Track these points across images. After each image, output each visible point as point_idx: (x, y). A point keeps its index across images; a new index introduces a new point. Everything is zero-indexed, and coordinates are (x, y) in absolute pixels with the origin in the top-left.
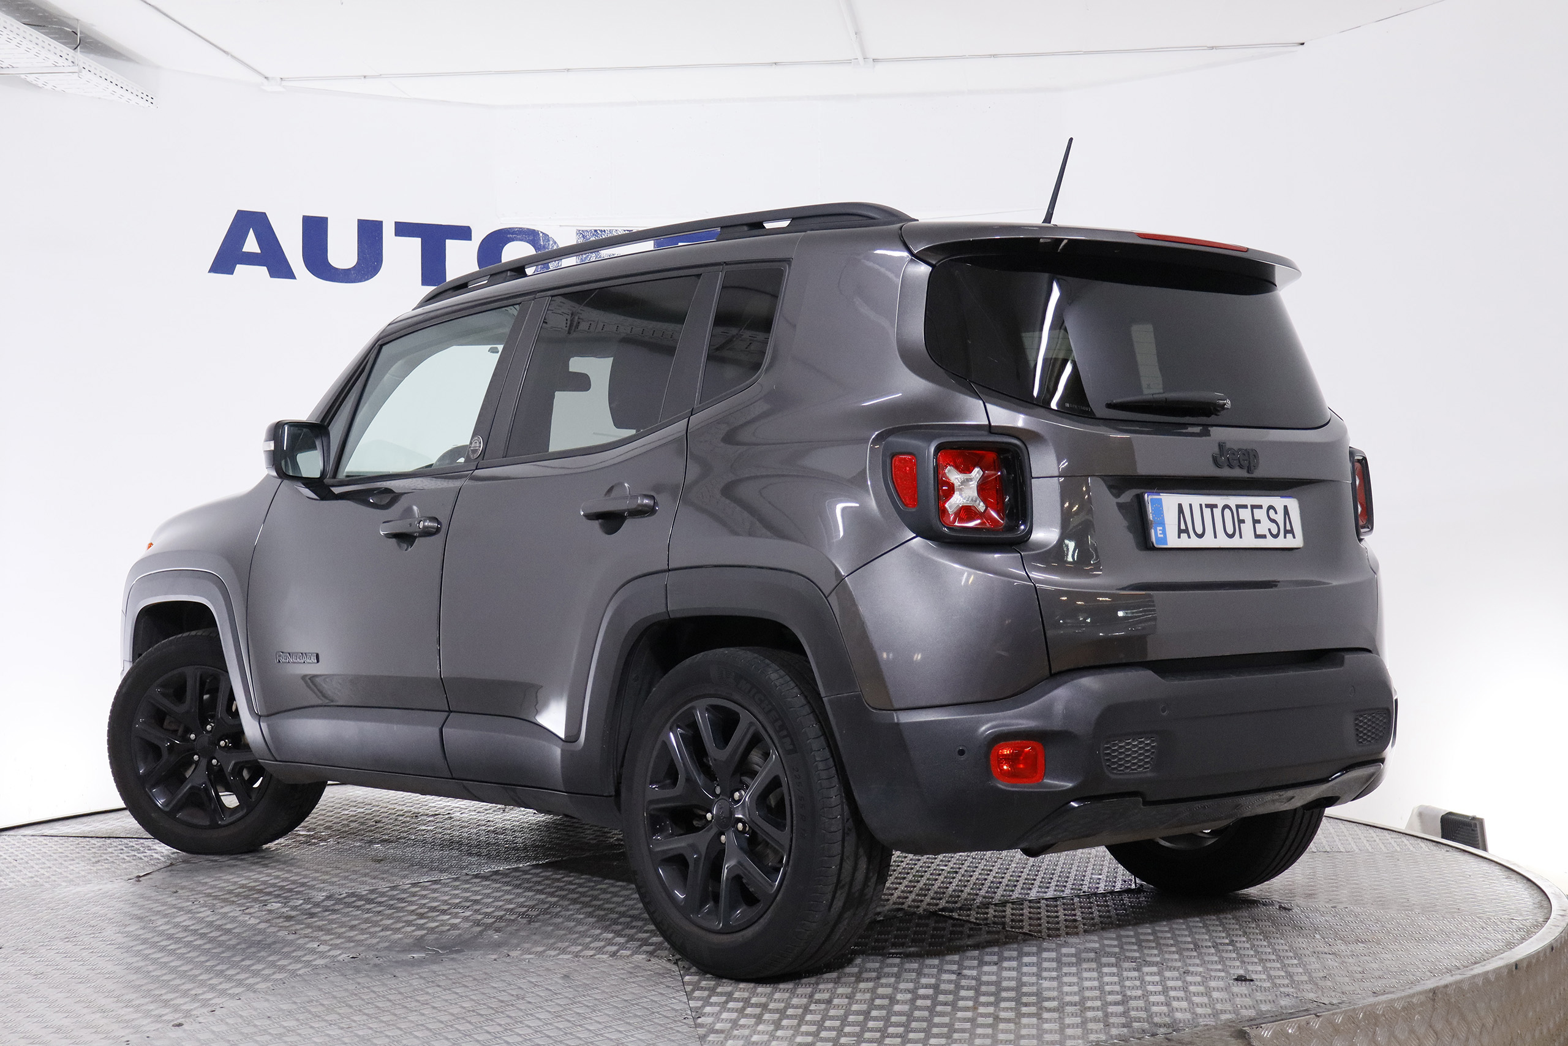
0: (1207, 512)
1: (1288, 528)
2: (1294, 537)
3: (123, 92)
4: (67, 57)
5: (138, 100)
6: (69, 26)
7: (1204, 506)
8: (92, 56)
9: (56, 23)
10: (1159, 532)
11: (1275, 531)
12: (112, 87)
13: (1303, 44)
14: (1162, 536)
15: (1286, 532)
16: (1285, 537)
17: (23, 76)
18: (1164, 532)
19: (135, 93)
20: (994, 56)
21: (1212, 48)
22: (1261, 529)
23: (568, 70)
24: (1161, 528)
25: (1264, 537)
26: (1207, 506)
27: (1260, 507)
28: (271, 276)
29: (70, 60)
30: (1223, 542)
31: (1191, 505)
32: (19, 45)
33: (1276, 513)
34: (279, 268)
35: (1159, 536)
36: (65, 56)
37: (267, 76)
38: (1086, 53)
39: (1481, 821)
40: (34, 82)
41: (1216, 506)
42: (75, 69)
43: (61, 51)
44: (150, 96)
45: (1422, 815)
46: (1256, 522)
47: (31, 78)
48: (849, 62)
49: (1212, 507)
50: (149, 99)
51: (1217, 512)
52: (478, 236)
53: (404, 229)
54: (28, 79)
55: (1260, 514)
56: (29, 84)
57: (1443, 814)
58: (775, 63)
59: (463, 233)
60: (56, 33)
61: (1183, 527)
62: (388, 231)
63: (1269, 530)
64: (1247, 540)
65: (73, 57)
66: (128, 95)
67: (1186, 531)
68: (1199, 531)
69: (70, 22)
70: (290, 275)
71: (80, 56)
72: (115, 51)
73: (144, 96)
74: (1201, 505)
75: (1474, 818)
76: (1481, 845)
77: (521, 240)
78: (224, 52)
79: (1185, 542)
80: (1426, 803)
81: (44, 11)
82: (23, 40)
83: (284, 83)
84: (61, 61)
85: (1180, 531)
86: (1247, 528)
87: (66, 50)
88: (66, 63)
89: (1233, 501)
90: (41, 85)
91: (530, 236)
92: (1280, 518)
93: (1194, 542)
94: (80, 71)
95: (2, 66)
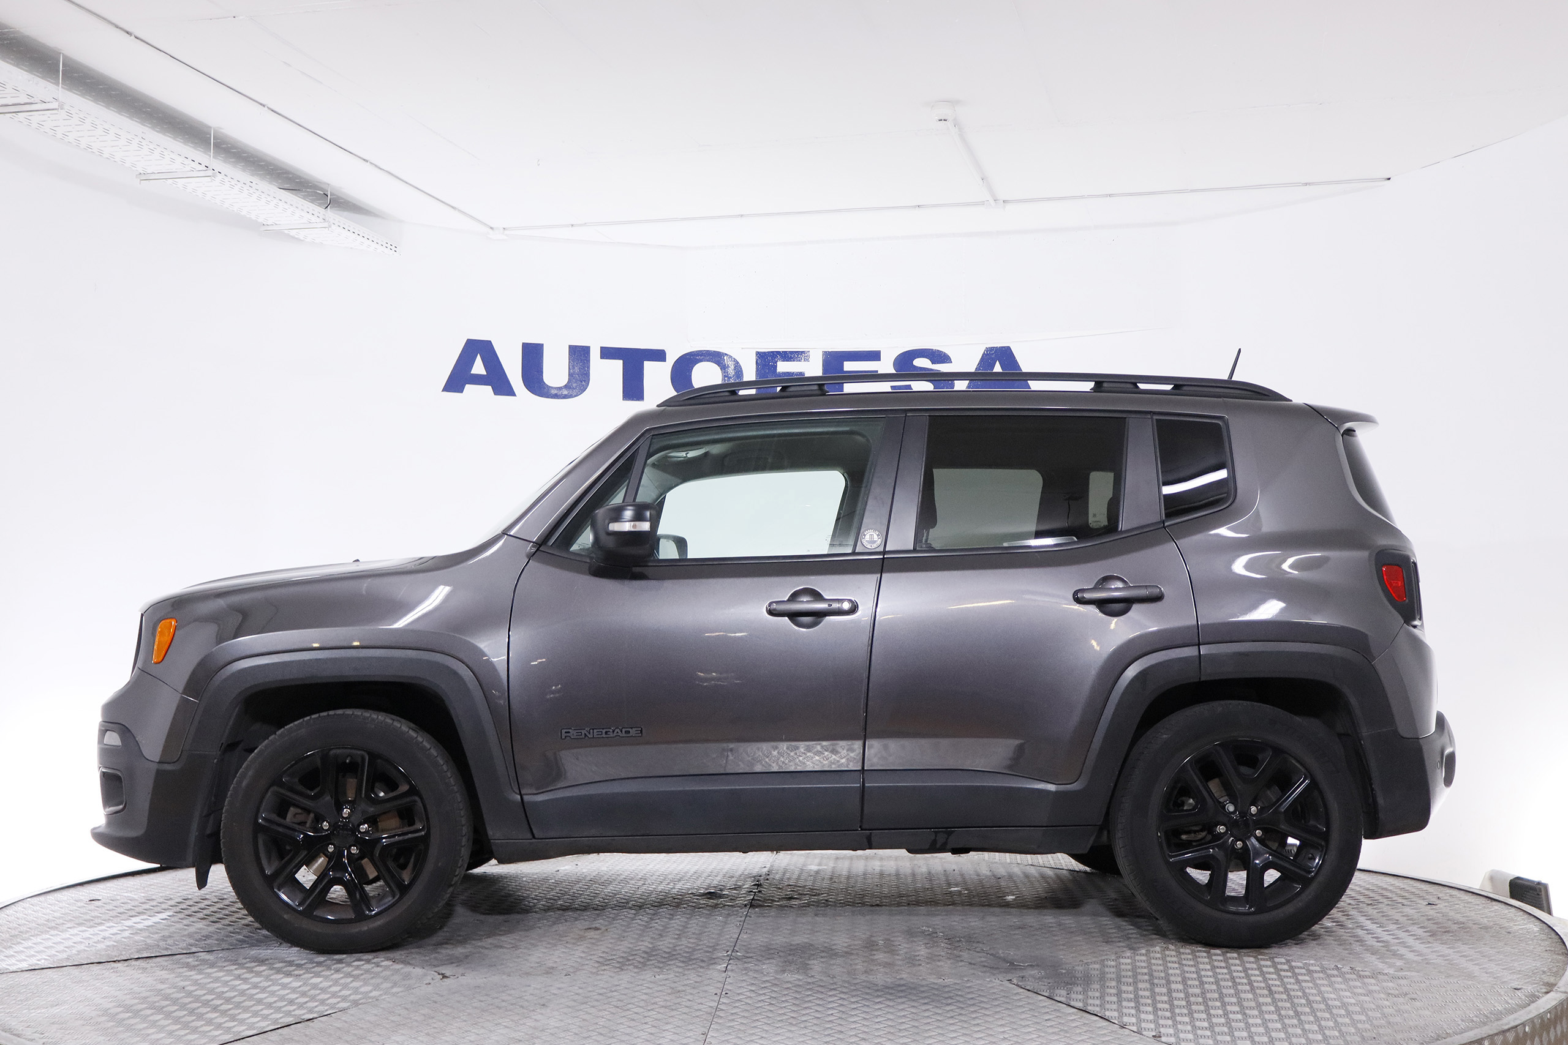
3: (369, 242)
4: (319, 215)
5: (383, 248)
6: (320, 189)
8: (346, 213)
9: (310, 187)
12: (360, 238)
13: (1389, 179)
17: (286, 232)
19: (380, 243)
20: (1110, 195)
21: (1306, 184)
23: (741, 216)
28: (495, 394)
32: (277, 206)
34: (502, 387)
36: (316, 214)
37: (492, 226)
38: (1192, 191)
39: (1546, 887)
40: (296, 236)
42: (326, 225)
45: (1493, 879)
47: (293, 233)
48: (982, 203)
50: (393, 247)
52: (671, 358)
53: (608, 353)
54: (291, 234)
56: (293, 237)
57: (1512, 878)
58: (918, 206)
59: (659, 355)
60: (312, 196)
62: (595, 355)
65: (324, 215)
66: (374, 245)
69: (323, 186)
70: (511, 393)
71: (331, 214)
72: (363, 209)
73: (389, 246)
75: (1539, 883)
76: (1545, 908)
77: (708, 361)
78: (453, 207)
80: (1497, 868)
81: (300, 177)
82: (279, 202)
83: (506, 232)
84: (314, 219)
87: (319, 210)
88: (318, 220)
90: (303, 239)
91: (716, 357)
94: (330, 226)
95: (265, 223)
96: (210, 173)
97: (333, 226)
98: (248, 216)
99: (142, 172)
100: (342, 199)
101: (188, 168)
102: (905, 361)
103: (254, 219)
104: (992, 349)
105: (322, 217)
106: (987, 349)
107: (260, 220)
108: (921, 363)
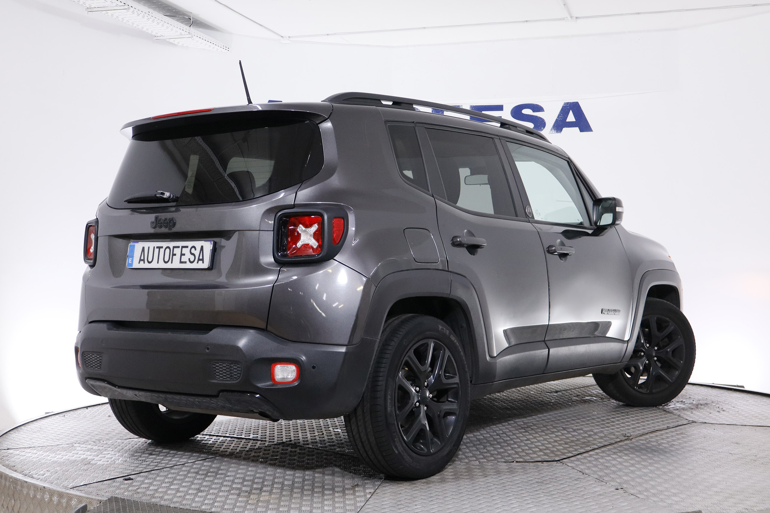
0: (157, 250)
1: (201, 257)
2: (203, 263)
3: (214, 46)
4: (186, 30)
5: (222, 49)
6: (187, 16)
7: (155, 248)
8: (201, 29)
9: (181, 14)
10: (130, 261)
11: (192, 258)
12: (209, 44)
14: (131, 262)
15: (199, 260)
16: (198, 263)
17: (168, 40)
18: (132, 261)
19: (220, 46)
20: (638, 13)
21: (754, 5)
22: (184, 259)
23: (424, 28)
24: (131, 259)
25: (185, 262)
26: (157, 247)
27: (187, 247)
29: (187, 32)
30: (162, 265)
31: (149, 247)
32: (163, 25)
33: (195, 250)
35: (130, 262)
36: (185, 30)
37: (282, 36)
38: (687, 10)
40: (173, 43)
41: (162, 247)
42: (190, 36)
43: (183, 28)
44: (227, 47)
46: (182, 255)
47: (171, 41)
48: (564, 19)
49: (159, 248)
50: (227, 48)
51: (162, 250)
54: (170, 41)
55: (186, 251)
56: (171, 43)
58: (526, 21)
60: (182, 19)
61: (142, 258)
63: (189, 259)
64: (176, 264)
65: (189, 30)
66: (216, 47)
67: (144, 260)
68: (150, 260)
69: (188, 14)
71: (193, 30)
72: (211, 27)
73: (224, 47)
74: (154, 247)
78: (260, 25)
79: (142, 265)
81: (176, 9)
82: (164, 23)
83: (290, 39)
84: (183, 33)
85: (140, 260)
86: (176, 259)
87: (186, 27)
88: (186, 33)
89: (172, 244)
90: (177, 44)
92: (197, 253)
93: (147, 265)
94: (192, 37)
95: (156, 35)
96: (126, 7)
97: (194, 37)
98: (147, 31)
99: (89, 7)
100: (199, 21)
101: (114, 5)
102: (517, 111)
103: (150, 33)
104: (568, 103)
105: (188, 31)
106: (565, 104)
107: (154, 34)
108: (527, 112)
